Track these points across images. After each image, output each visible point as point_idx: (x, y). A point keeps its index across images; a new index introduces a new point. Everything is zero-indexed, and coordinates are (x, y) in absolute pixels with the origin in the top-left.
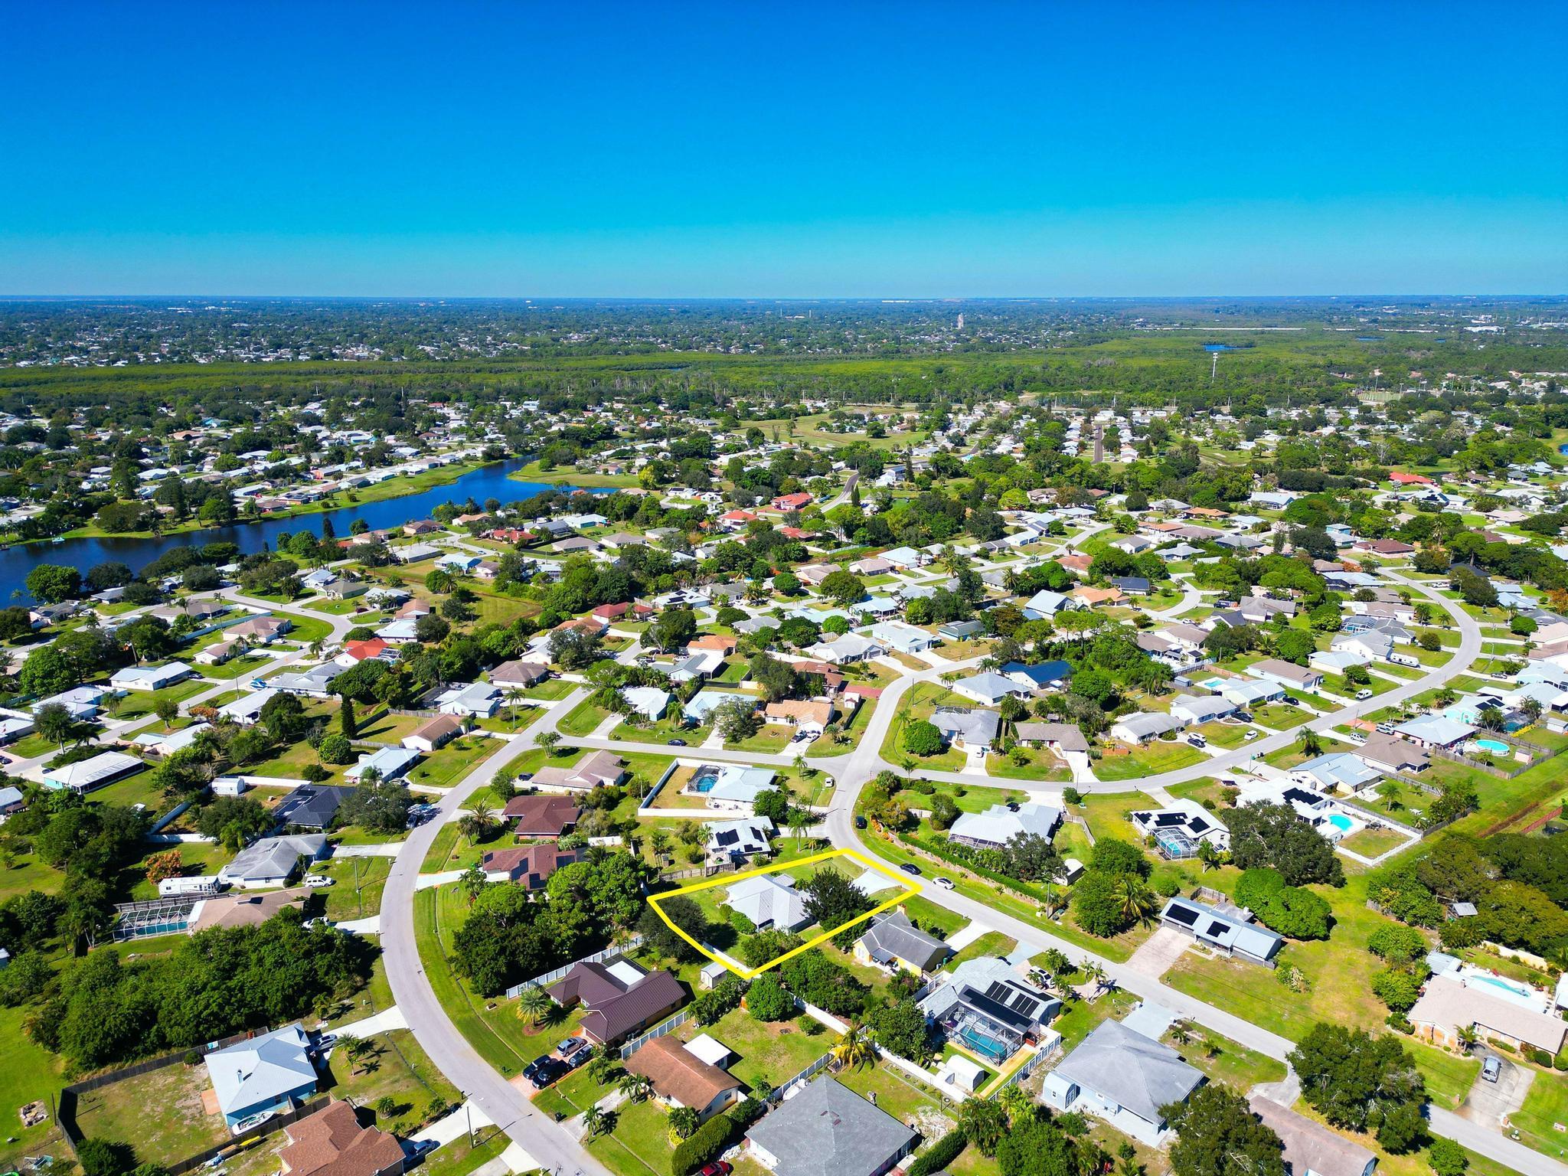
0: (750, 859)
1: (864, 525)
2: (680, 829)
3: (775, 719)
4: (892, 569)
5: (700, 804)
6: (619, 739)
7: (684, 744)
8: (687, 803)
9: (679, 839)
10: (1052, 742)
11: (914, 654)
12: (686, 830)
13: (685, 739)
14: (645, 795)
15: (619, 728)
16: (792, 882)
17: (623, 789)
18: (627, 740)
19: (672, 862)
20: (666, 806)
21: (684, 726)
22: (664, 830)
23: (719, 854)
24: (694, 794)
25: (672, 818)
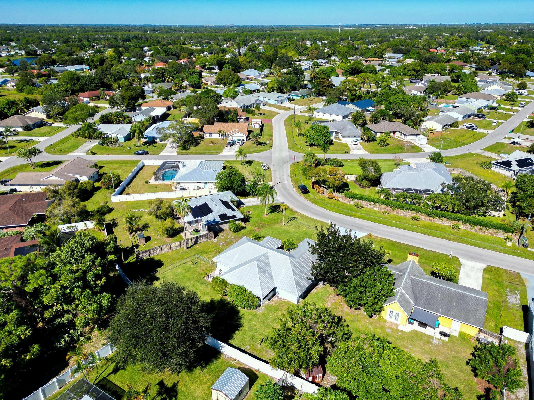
0: (226, 227)
1: (228, 63)
2: (153, 208)
3: (211, 134)
4: (248, 78)
5: (168, 188)
6: (94, 154)
7: (147, 153)
8: (155, 189)
9: (153, 217)
10: (394, 133)
11: (280, 104)
12: (159, 208)
13: (147, 150)
14: (116, 187)
15: (95, 147)
16: (280, 243)
17: (97, 185)
18: (102, 154)
19: (148, 239)
20: (137, 192)
21: (145, 143)
22: (137, 212)
23: (195, 226)
24: (160, 182)
25: (144, 202)
